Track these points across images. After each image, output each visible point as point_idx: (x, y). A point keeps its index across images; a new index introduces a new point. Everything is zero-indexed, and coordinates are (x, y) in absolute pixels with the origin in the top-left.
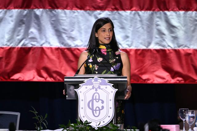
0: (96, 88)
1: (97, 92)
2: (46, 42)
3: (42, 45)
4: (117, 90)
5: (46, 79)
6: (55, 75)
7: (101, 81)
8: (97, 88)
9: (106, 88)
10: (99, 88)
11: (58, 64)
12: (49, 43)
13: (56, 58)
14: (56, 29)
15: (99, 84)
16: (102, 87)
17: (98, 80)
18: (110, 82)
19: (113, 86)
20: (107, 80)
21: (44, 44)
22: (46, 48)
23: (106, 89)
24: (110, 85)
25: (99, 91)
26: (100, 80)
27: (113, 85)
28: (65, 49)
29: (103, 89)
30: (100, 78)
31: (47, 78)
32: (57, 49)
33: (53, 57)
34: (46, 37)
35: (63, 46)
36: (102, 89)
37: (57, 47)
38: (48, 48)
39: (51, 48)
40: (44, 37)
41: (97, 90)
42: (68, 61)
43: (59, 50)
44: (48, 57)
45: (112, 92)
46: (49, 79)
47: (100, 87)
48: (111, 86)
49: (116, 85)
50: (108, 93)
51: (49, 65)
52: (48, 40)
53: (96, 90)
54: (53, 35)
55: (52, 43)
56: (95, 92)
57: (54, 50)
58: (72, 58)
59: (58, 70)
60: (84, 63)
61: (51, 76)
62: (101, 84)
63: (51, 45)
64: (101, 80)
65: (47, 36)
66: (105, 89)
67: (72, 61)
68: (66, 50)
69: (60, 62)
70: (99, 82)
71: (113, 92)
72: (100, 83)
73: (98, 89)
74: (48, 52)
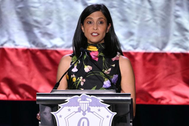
0: (84, 110)
1: (85, 116)
2: (10, 40)
3: (2, 45)
4: (116, 113)
5: (8, 96)
6: (21, 90)
7: (91, 100)
8: (86, 111)
9: (99, 110)
10: (89, 110)
11: (26, 74)
12: (14, 42)
13: (24, 64)
15: (88, 104)
16: (93, 109)
17: (87, 99)
18: (105, 102)
19: (109, 108)
20: (100, 99)
21: (5, 43)
22: (9, 49)
23: (99, 113)
24: (105, 106)
26: (89, 99)
27: (109, 106)
28: (37, 51)
29: (94, 113)
30: (90, 95)
31: (9, 95)
32: (26, 51)
33: (20, 64)
34: (9, 33)
35: (34, 47)
36: (92, 112)
37: (26, 48)
38: (12, 50)
39: (17, 50)
40: (5, 33)
41: (86, 114)
42: (42, 70)
43: (29, 53)
44: (12, 64)
45: (108, 117)
46: (14, 97)
47: (90, 109)
48: (107, 107)
49: (114, 106)
50: (102, 119)
51: (13, 76)
52: (12, 38)
53: (84, 114)
54: (20, 30)
55: (17, 42)
56: (83, 116)
57: (21, 53)
58: (48, 65)
59: (27, 83)
60: (66, 73)
61: (16, 92)
62: (91, 104)
63: (16, 45)
64: (92, 98)
65: (11, 32)
66: (97, 112)
67: (47, 70)
68: (38, 53)
69: (30, 71)
70: (88, 102)
71: (110, 117)
72: (90, 103)
73: (87, 112)
74: (12, 56)
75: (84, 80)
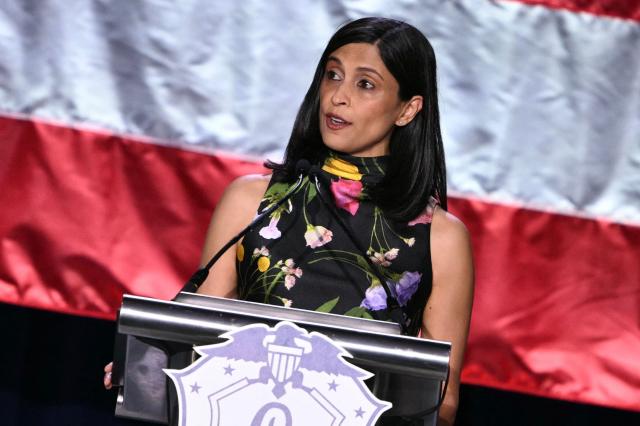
0: (281, 379)
1: (282, 400)
2: (57, 96)
3: (28, 110)
4: (389, 405)
5: (22, 290)
6: (72, 278)
7: (308, 348)
8: (285, 382)
9: (333, 386)
10: (297, 380)
11: (97, 223)
12: (70, 106)
13: (93, 189)
14: (115, 35)
15: (298, 360)
16: (311, 378)
17: (298, 341)
18: (359, 359)
19: (369, 382)
20: (341, 346)
21: (40, 104)
22: (50, 128)
23: (331, 395)
24: (354, 376)
25: (292, 397)
26: (305, 343)
27: (369, 375)
28: (147, 148)
29: (314, 393)
30: (310, 328)
31: (27, 287)
32: (108, 143)
33: (80, 184)
34: (57, 73)
35: (138, 135)
36: (309, 390)
37: (109, 132)
38: (60, 132)
39: (76, 133)
40: (46, 70)
41: (284, 392)
42: (155, 217)
43: (118, 153)
44: (54, 181)
45: (360, 413)
46: (42, 296)
47: (301, 376)
48: (361, 380)
49: (385, 379)
51: (52, 223)
52: (65, 91)
53: (279, 391)
54: (96, 65)
55: (82, 108)
56: (273, 399)
57: (88, 148)
58: (178, 205)
59: (92, 253)
60: (234, 241)
61: (52, 280)
62: (307, 361)
63: (77, 118)
64: (313, 341)
65: (66, 69)
66: (325, 389)
67: (173, 220)
68: (150, 157)
69: (111, 215)
70: (299, 352)
71: (367, 417)
72: (303, 356)
73: (288, 387)
74: (59, 154)
75: (299, 273)
